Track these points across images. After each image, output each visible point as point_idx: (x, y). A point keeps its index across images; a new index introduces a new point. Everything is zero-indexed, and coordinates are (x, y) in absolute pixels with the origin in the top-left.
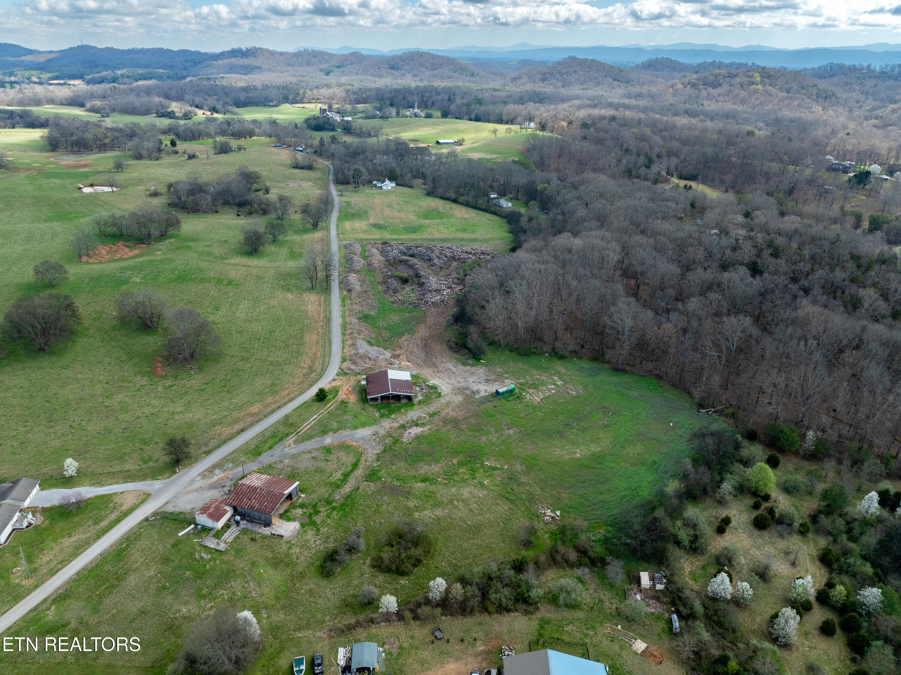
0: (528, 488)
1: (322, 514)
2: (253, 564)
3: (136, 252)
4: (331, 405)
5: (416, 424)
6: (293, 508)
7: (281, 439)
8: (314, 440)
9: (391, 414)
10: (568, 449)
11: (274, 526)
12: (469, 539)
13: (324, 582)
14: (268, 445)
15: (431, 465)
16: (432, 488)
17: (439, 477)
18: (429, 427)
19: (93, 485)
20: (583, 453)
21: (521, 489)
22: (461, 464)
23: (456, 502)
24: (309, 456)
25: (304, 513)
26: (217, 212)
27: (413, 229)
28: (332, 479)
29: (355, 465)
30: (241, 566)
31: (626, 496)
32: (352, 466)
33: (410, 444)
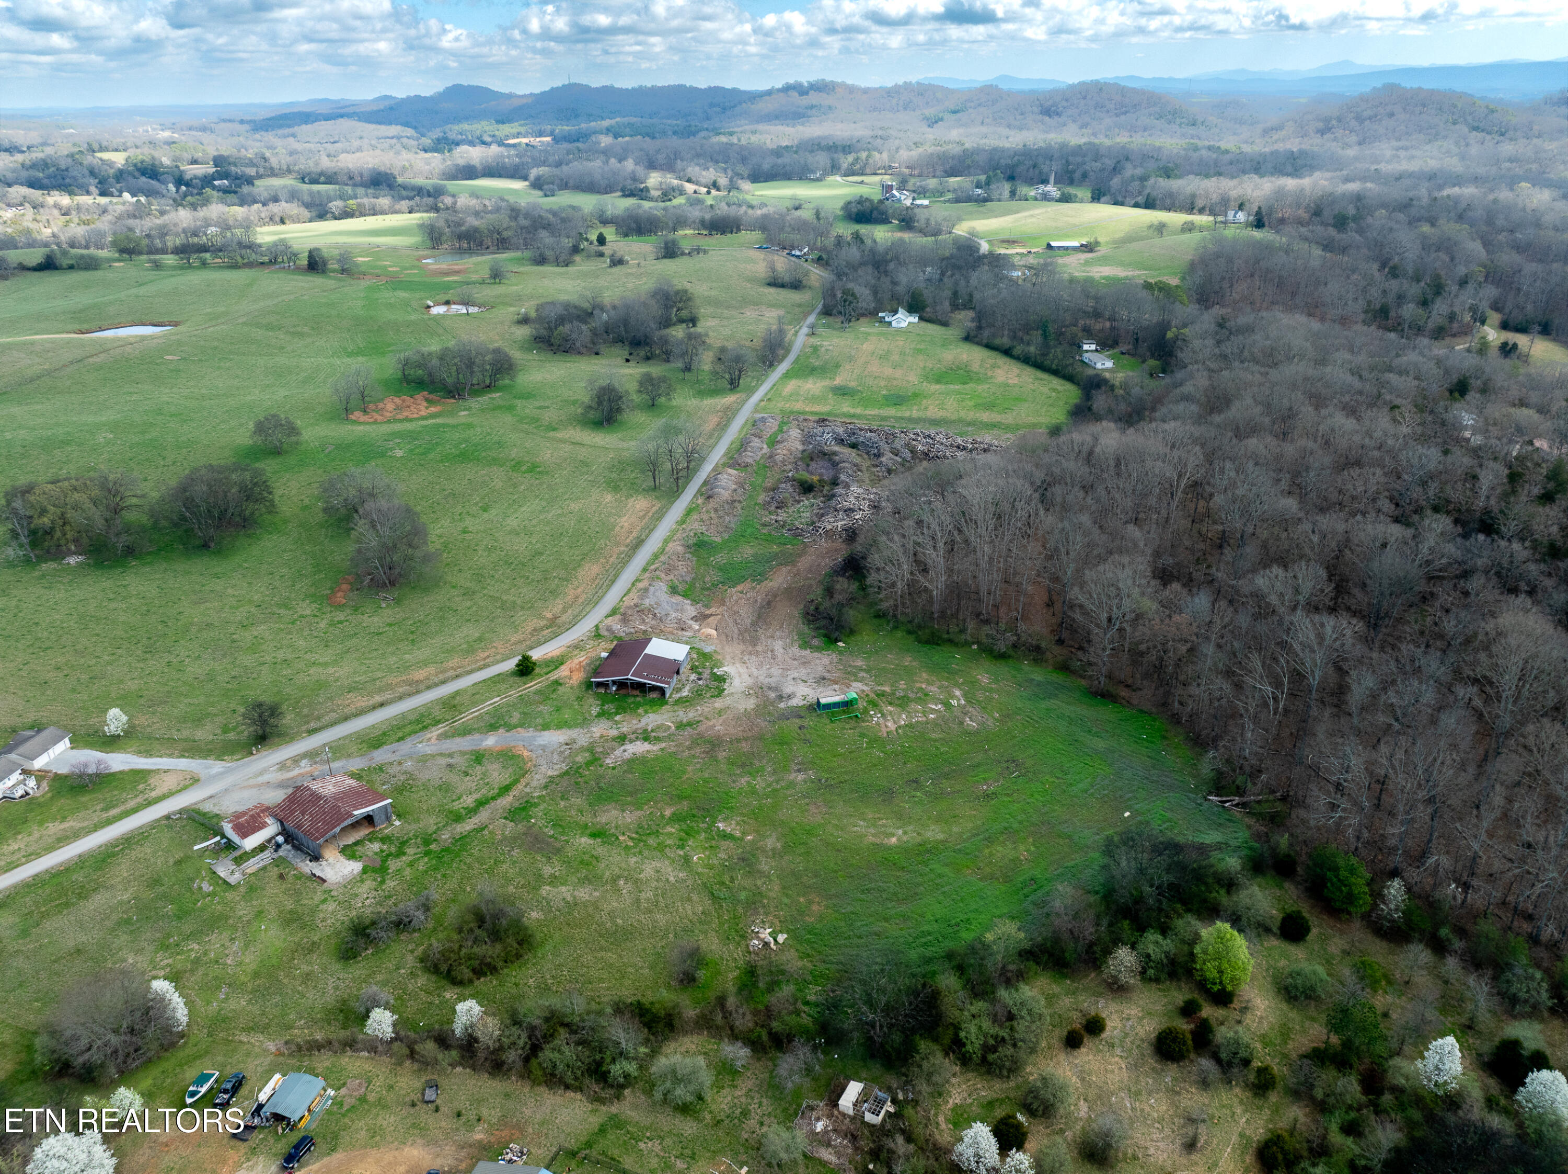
0: (759, 883)
1: (404, 858)
2: (259, 914)
3: (433, 409)
4: (533, 685)
5: (646, 736)
6: (370, 841)
7: (425, 728)
8: (469, 738)
9: (617, 714)
10: (884, 826)
11: (324, 863)
12: (602, 949)
13: (336, 966)
14: (400, 734)
15: (623, 811)
16: (601, 851)
17: (624, 834)
18: (663, 745)
19: (139, 753)
20: (905, 839)
21: (747, 883)
22: (677, 818)
23: (622, 882)
24: (443, 761)
25: (382, 851)
26: (597, 354)
27: (898, 400)
28: (456, 806)
29: (506, 789)
30: (241, 913)
31: (929, 934)
32: (500, 789)
33: (614, 768)
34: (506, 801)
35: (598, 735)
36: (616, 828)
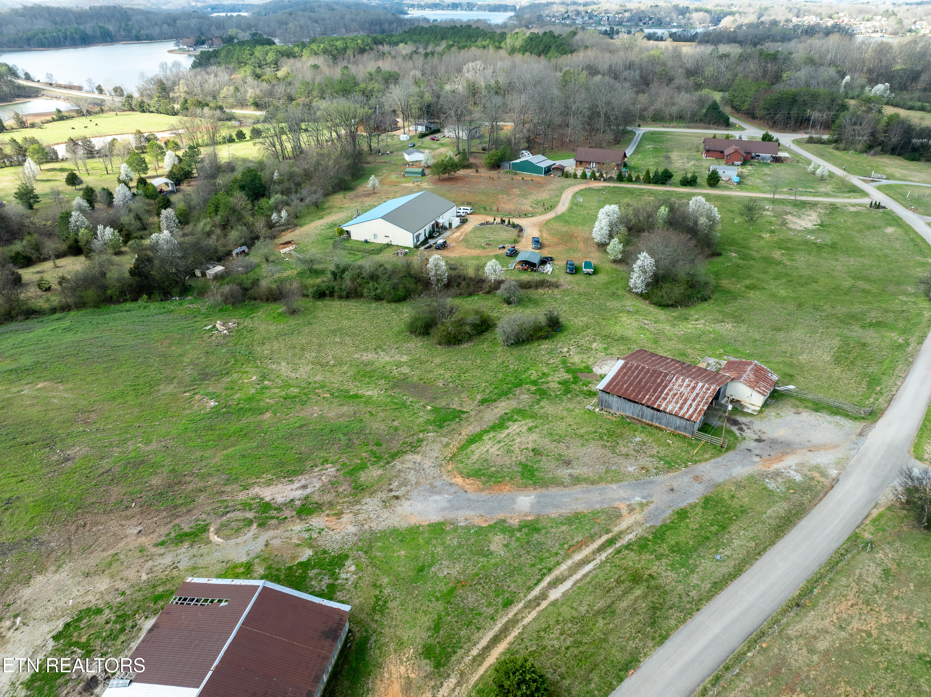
15: (320, 417)
17: (324, 398)
32: (481, 439)
33: (326, 461)
34: (467, 430)
35: (347, 517)
36: (331, 403)
